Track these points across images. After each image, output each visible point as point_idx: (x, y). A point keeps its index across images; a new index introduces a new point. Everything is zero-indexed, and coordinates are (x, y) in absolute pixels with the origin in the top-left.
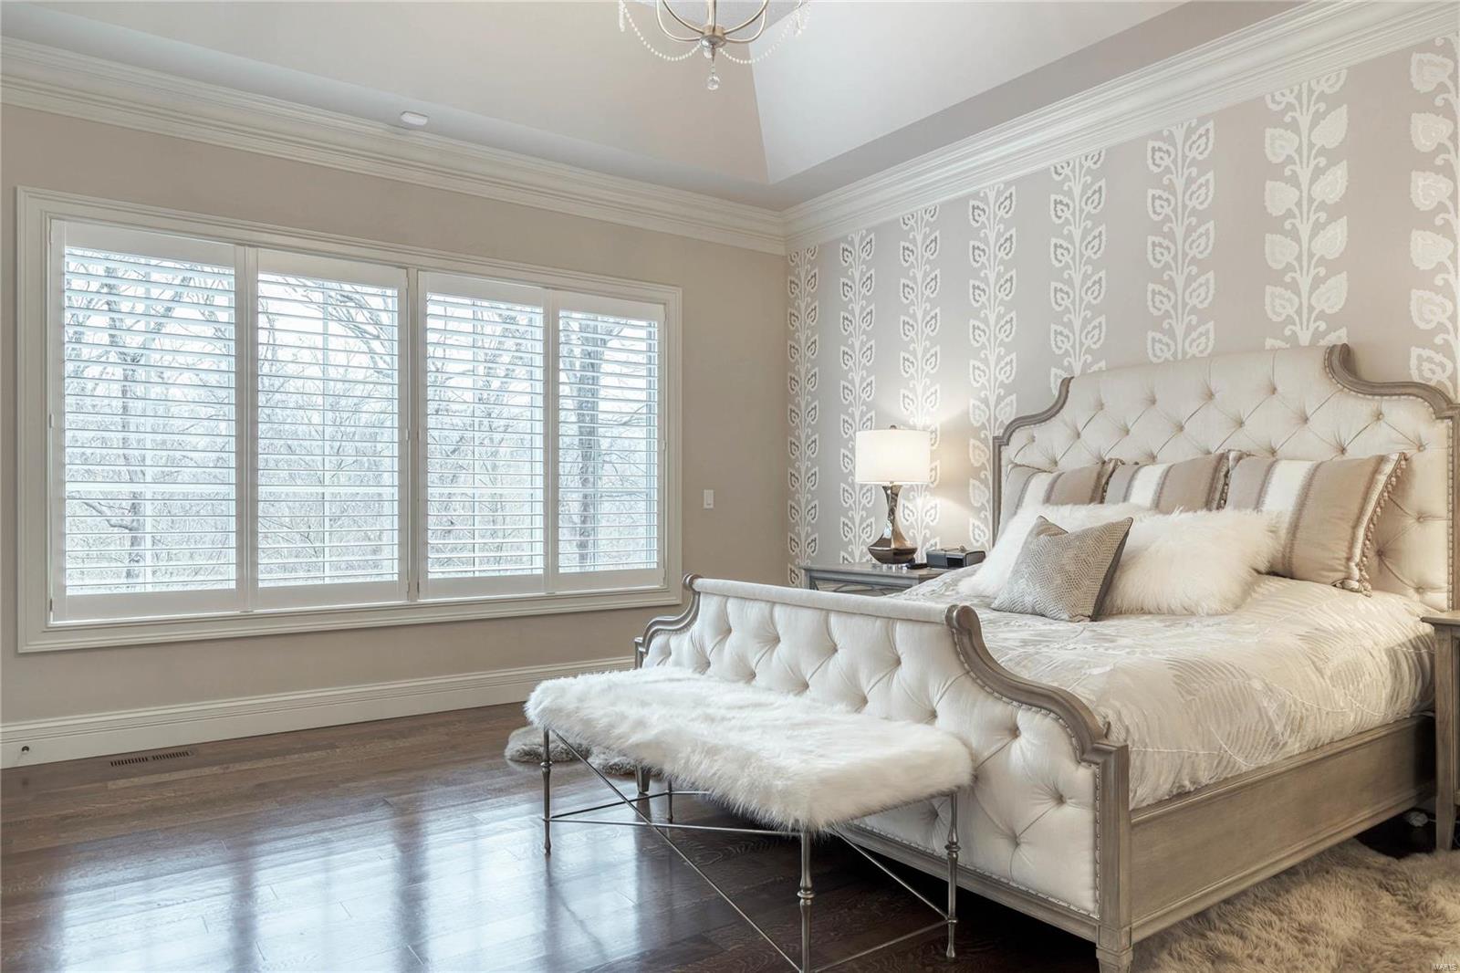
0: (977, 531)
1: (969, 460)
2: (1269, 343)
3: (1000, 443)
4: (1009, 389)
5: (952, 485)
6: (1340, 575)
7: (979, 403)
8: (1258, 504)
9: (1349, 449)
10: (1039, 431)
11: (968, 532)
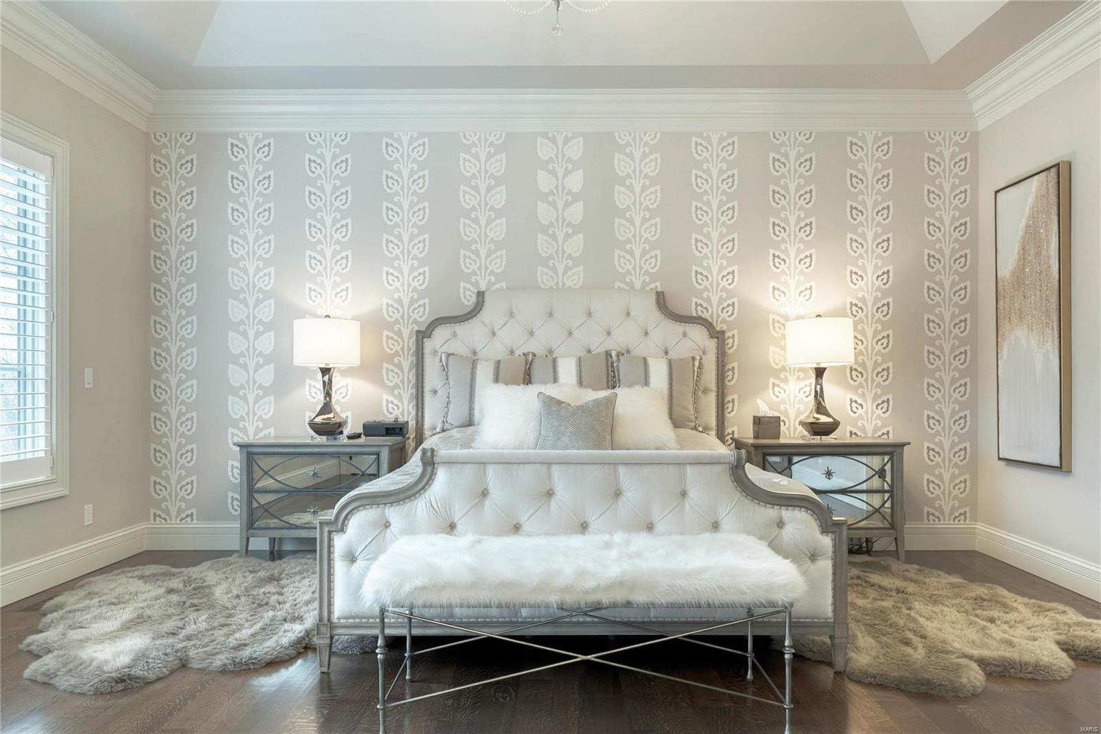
0: (390, 405)
1: (383, 347)
2: (617, 284)
3: (423, 335)
4: (422, 294)
5: (369, 369)
6: (693, 424)
7: (393, 303)
8: (646, 383)
9: (670, 353)
10: (460, 329)
11: (382, 407)
